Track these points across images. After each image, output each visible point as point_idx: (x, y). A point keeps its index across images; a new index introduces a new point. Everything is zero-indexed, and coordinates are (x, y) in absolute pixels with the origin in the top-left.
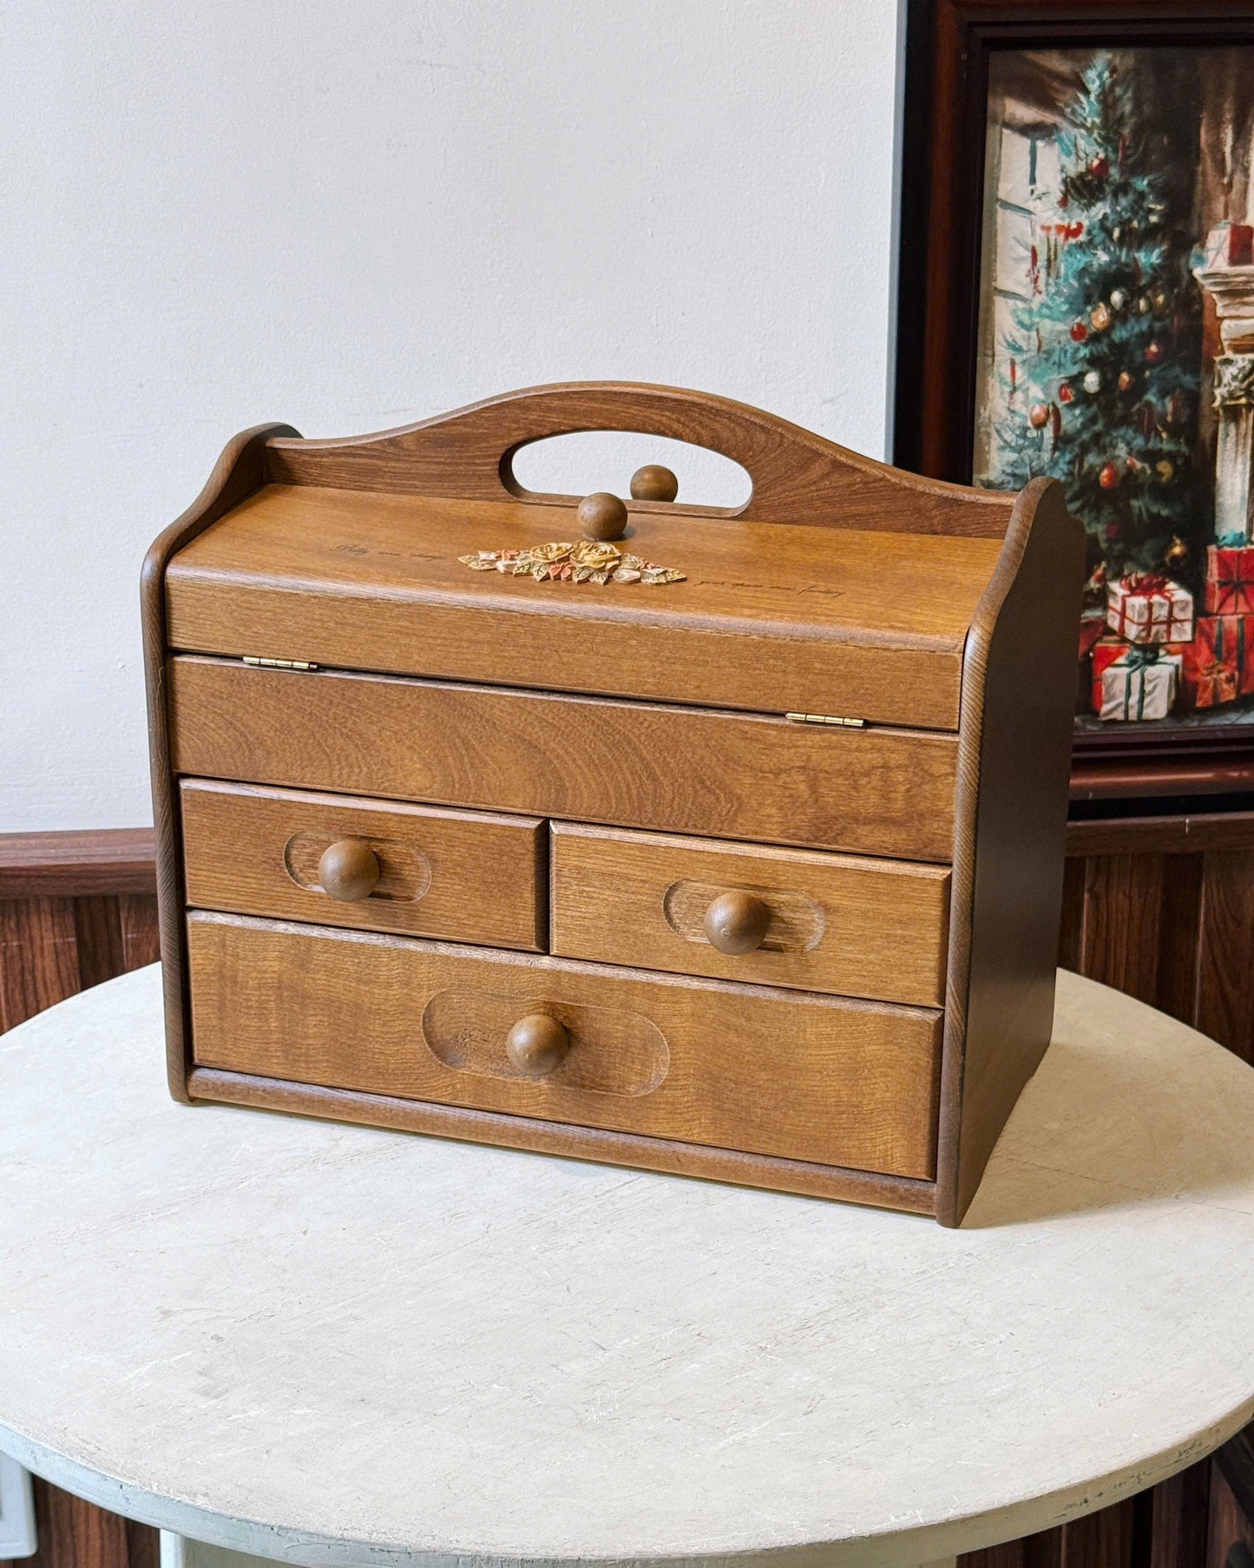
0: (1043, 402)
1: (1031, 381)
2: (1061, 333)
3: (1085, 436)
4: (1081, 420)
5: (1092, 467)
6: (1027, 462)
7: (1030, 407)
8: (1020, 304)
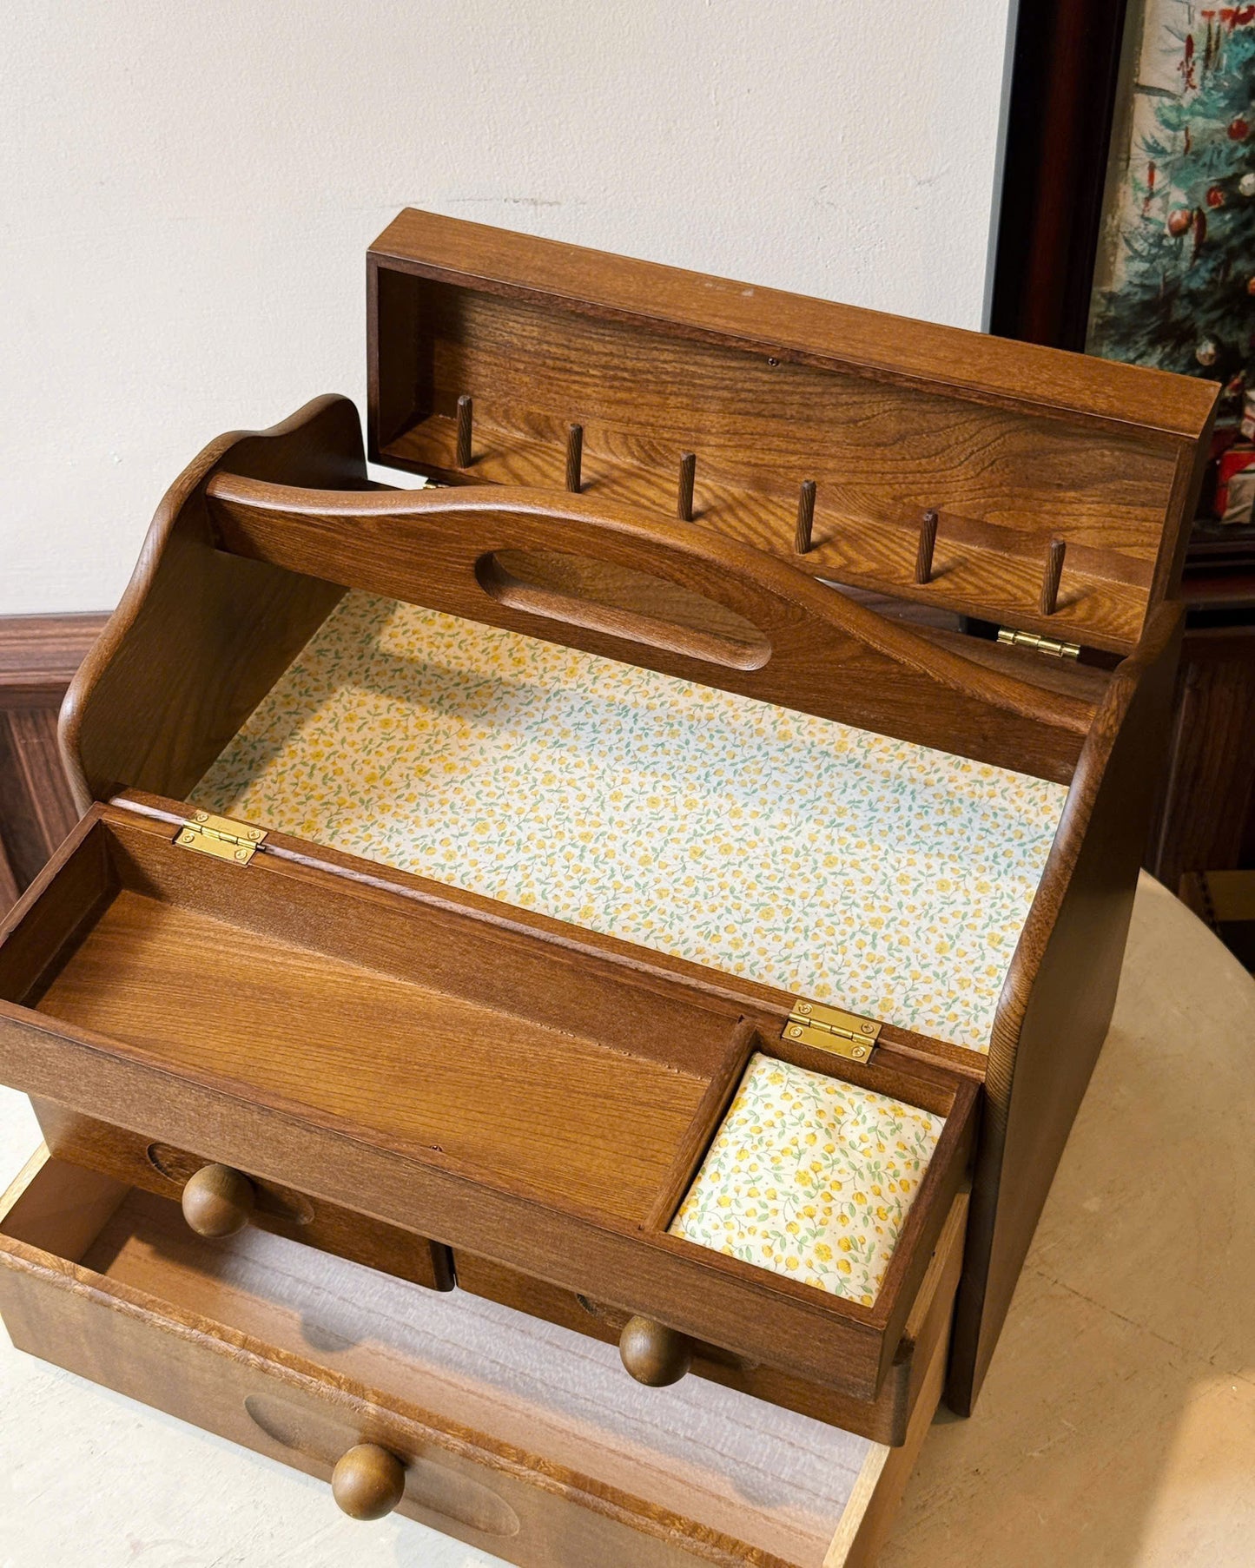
0: (1186, 207)
1: (1173, 186)
2: (1217, 131)
3: (1235, 242)
4: (1231, 225)
5: (1239, 275)
6: (1160, 270)
7: (1169, 214)
8: (1167, 101)
